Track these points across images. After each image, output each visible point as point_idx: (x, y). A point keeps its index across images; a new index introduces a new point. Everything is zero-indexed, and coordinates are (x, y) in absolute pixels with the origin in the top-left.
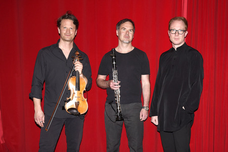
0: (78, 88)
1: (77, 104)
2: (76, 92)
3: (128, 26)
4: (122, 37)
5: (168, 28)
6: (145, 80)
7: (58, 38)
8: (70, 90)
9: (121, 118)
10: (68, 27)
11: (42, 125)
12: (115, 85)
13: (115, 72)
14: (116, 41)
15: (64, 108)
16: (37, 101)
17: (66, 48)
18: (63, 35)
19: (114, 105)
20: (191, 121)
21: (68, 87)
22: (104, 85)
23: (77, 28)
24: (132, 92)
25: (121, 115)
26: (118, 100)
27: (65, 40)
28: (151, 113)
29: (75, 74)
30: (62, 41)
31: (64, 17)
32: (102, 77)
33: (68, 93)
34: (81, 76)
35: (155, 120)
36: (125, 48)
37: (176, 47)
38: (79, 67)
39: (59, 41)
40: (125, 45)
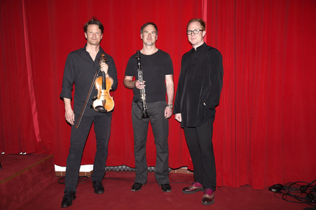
0: (104, 87)
1: (104, 102)
2: (103, 91)
3: (150, 29)
4: (145, 40)
6: (169, 79)
7: (85, 42)
8: (97, 90)
9: (146, 115)
10: (94, 32)
11: (72, 123)
12: (141, 85)
13: (140, 73)
14: (140, 44)
15: (92, 107)
16: (67, 101)
17: (92, 51)
18: (90, 39)
19: (140, 104)
20: (213, 117)
21: (95, 87)
22: (130, 85)
23: (102, 32)
24: (157, 91)
25: (146, 112)
26: (143, 98)
27: (91, 44)
28: (175, 111)
30: (88, 45)
31: (90, 23)
32: (129, 78)
33: (95, 92)
34: (107, 76)
35: (179, 117)
36: (149, 50)
37: (196, 47)
38: (104, 67)
39: (86, 45)
40: (149, 47)
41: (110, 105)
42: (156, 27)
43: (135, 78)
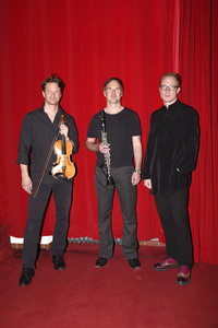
0: (64, 152)
1: (64, 168)
2: (62, 156)
3: (113, 86)
4: (109, 98)
5: (159, 85)
6: (136, 141)
10: (52, 90)
12: (105, 149)
14: (104, 102)
15: (50, 173)
17: (51, 111)
18: (48, 99)
21: (54, 152)
22: (93, 148)
23: (62, 91)
25: (112, 179)
26: (108, 163)
27: (50, 104)
28: (143, 176)
29: (61, 137)
30: (46, 104)
31: (49, 81)
32: (91, 140)
33: (55, 157)
34: (67, 139)
35: (148, 183)
36: (113, 108)
37: (167, 105)
38: (64, 130)
39: (44, 105)
40: (113, 105)
41: (71, 172)
42: (120, 82)
43: (99, 141)
